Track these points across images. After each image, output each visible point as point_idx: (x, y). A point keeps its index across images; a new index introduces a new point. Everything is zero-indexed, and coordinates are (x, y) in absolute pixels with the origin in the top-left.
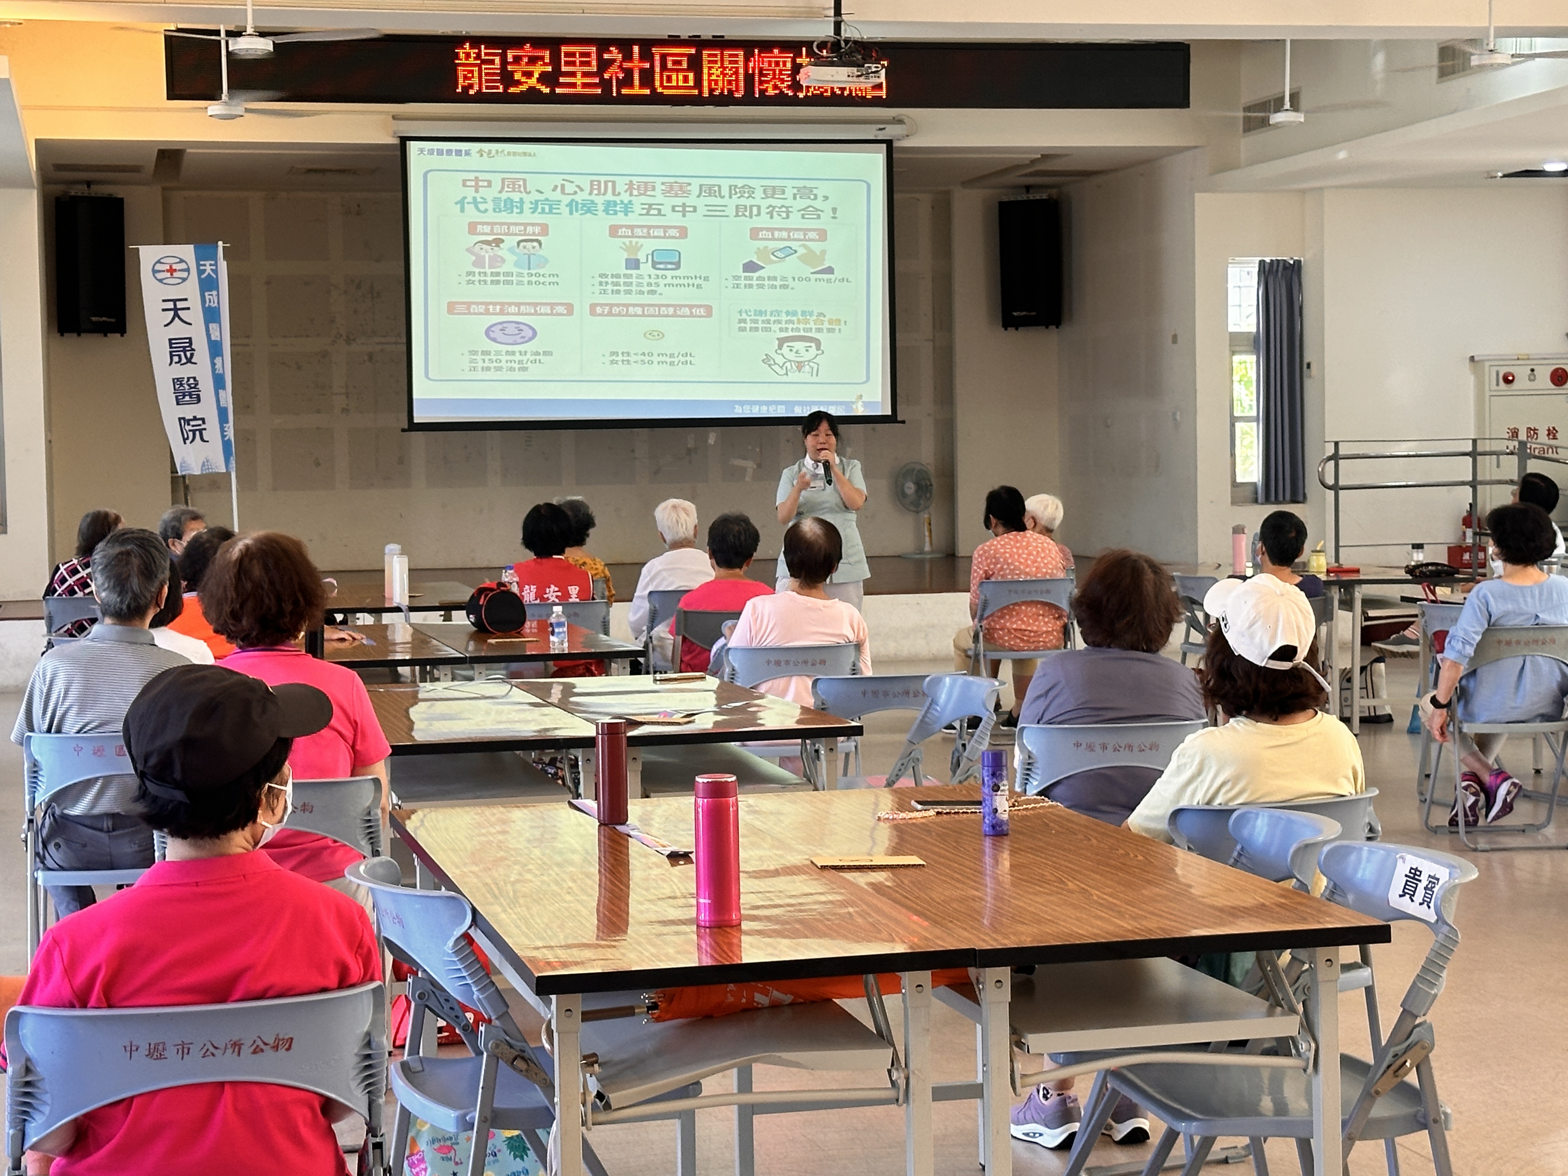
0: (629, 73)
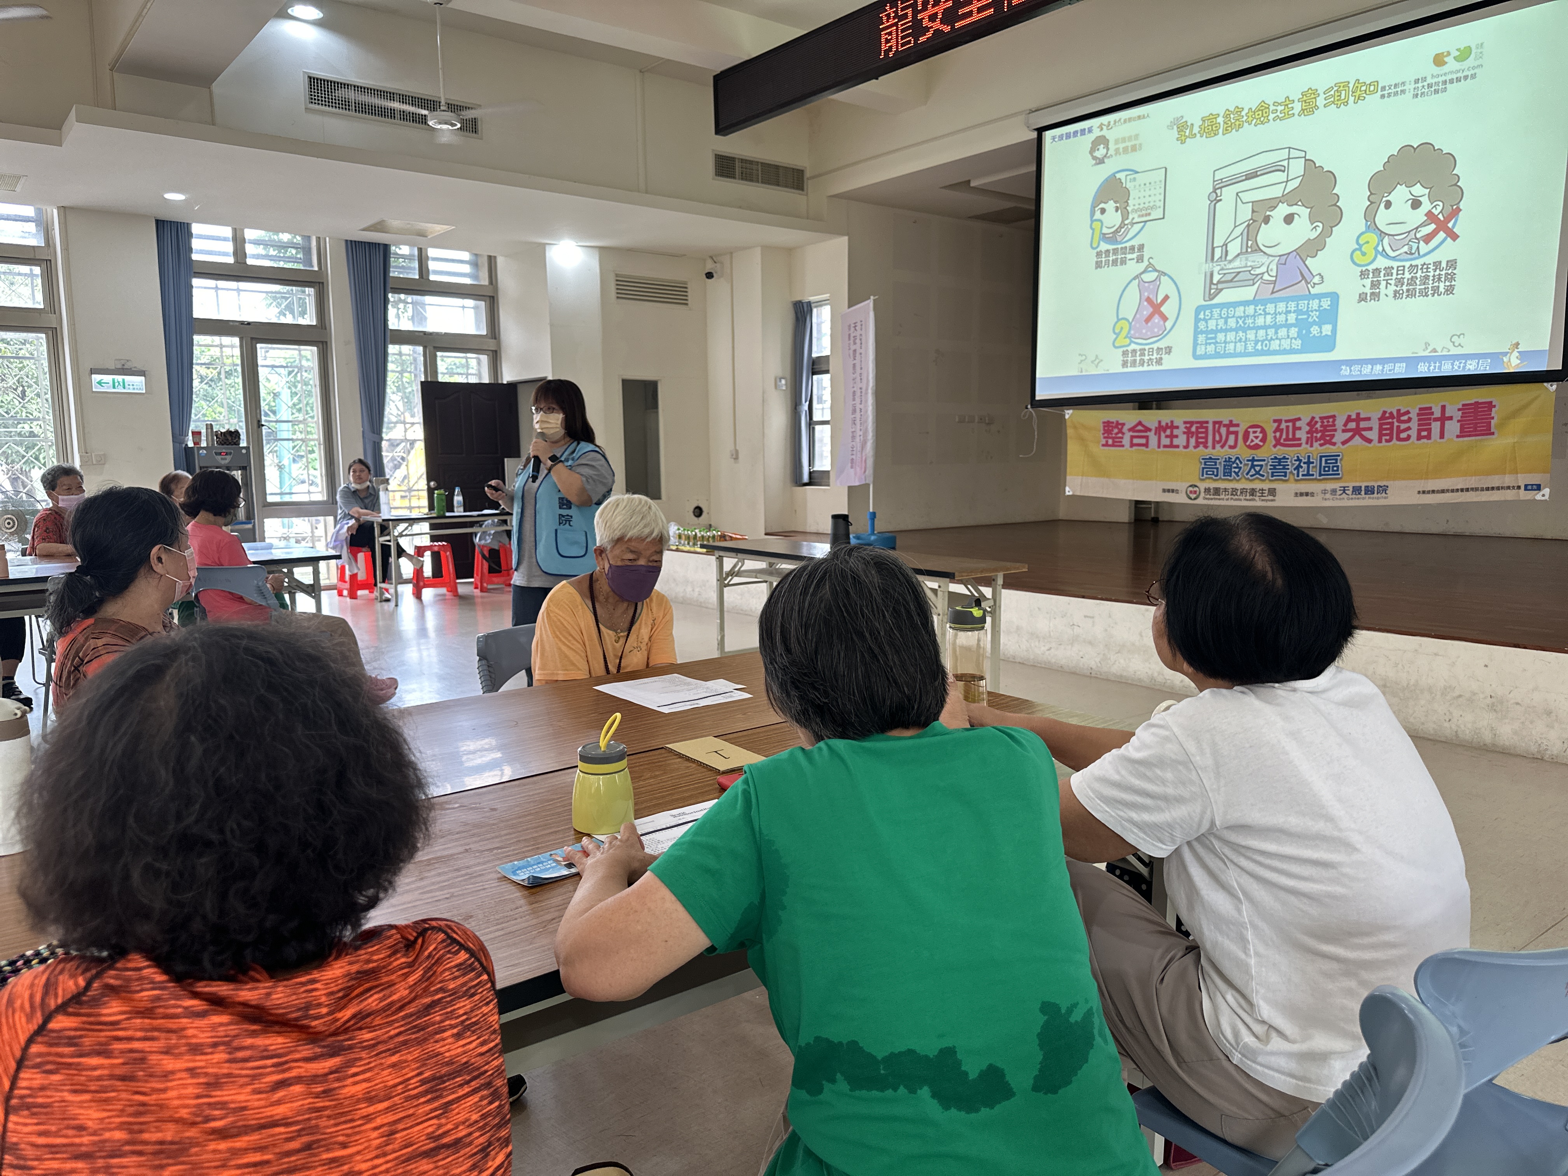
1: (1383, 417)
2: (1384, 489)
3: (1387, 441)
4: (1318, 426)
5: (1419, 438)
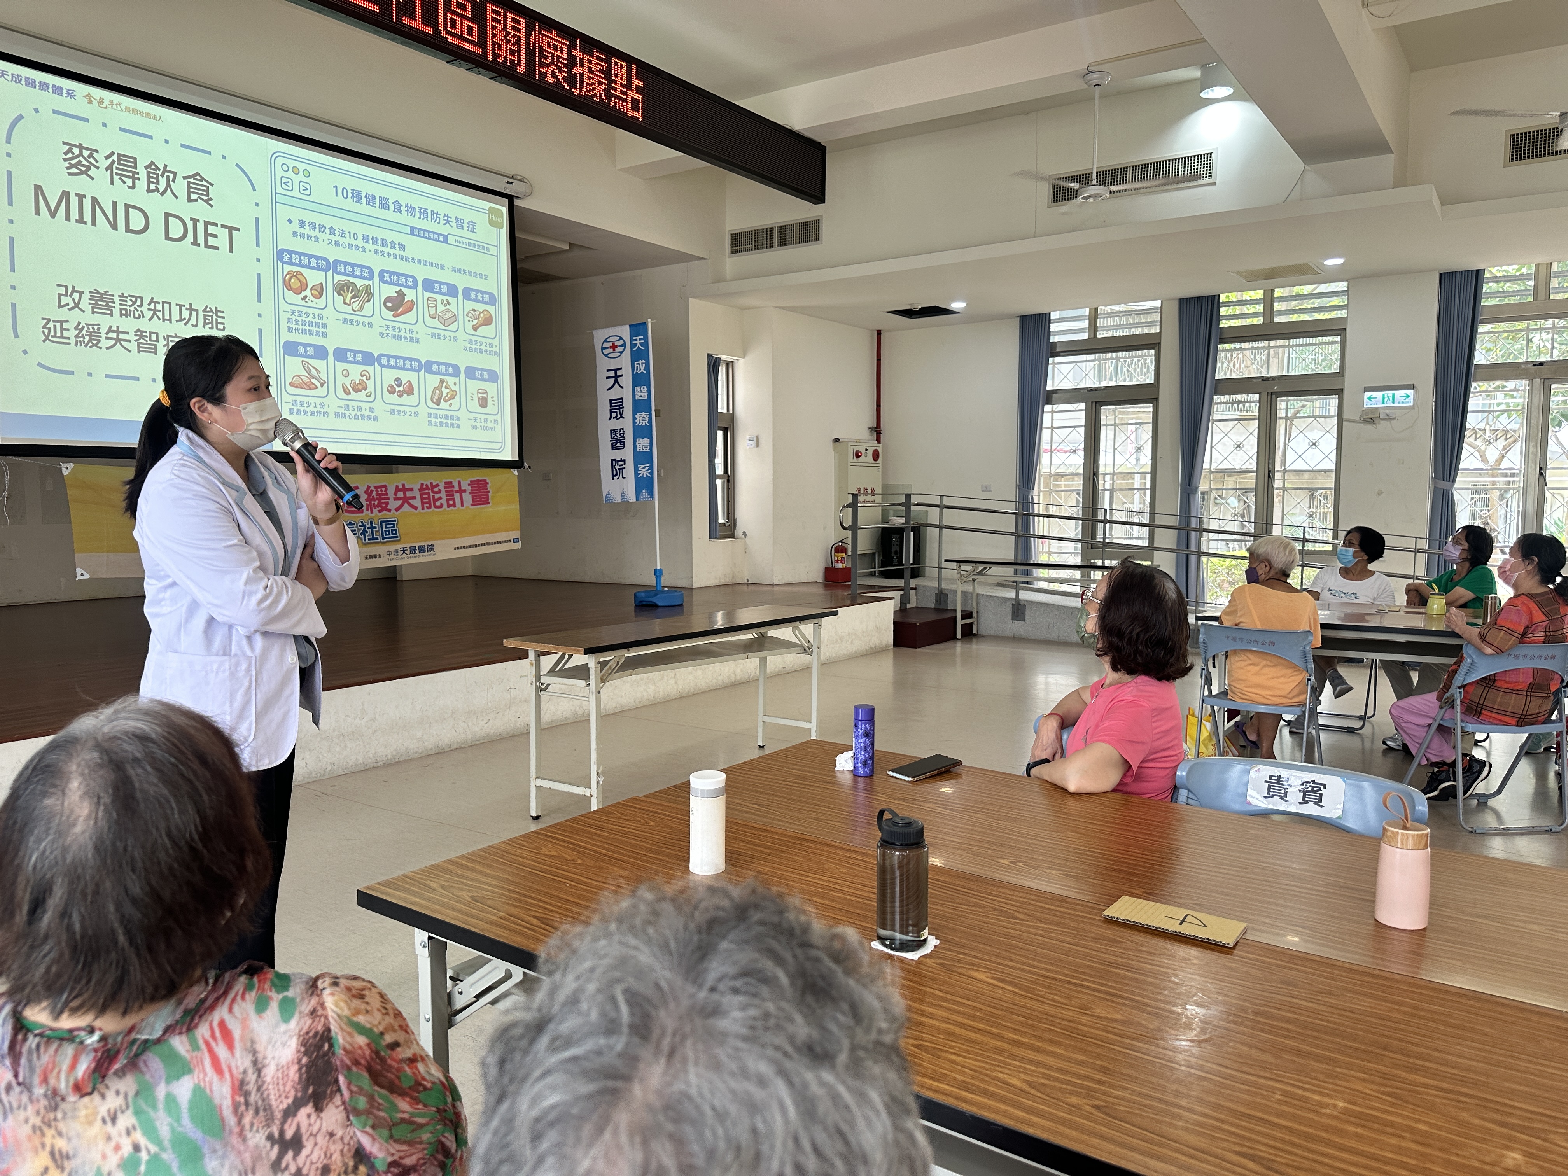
1: (421, 489)
2: (431, 548)
3: (429, 508)
4: (374, 494)
5: (449, 506)
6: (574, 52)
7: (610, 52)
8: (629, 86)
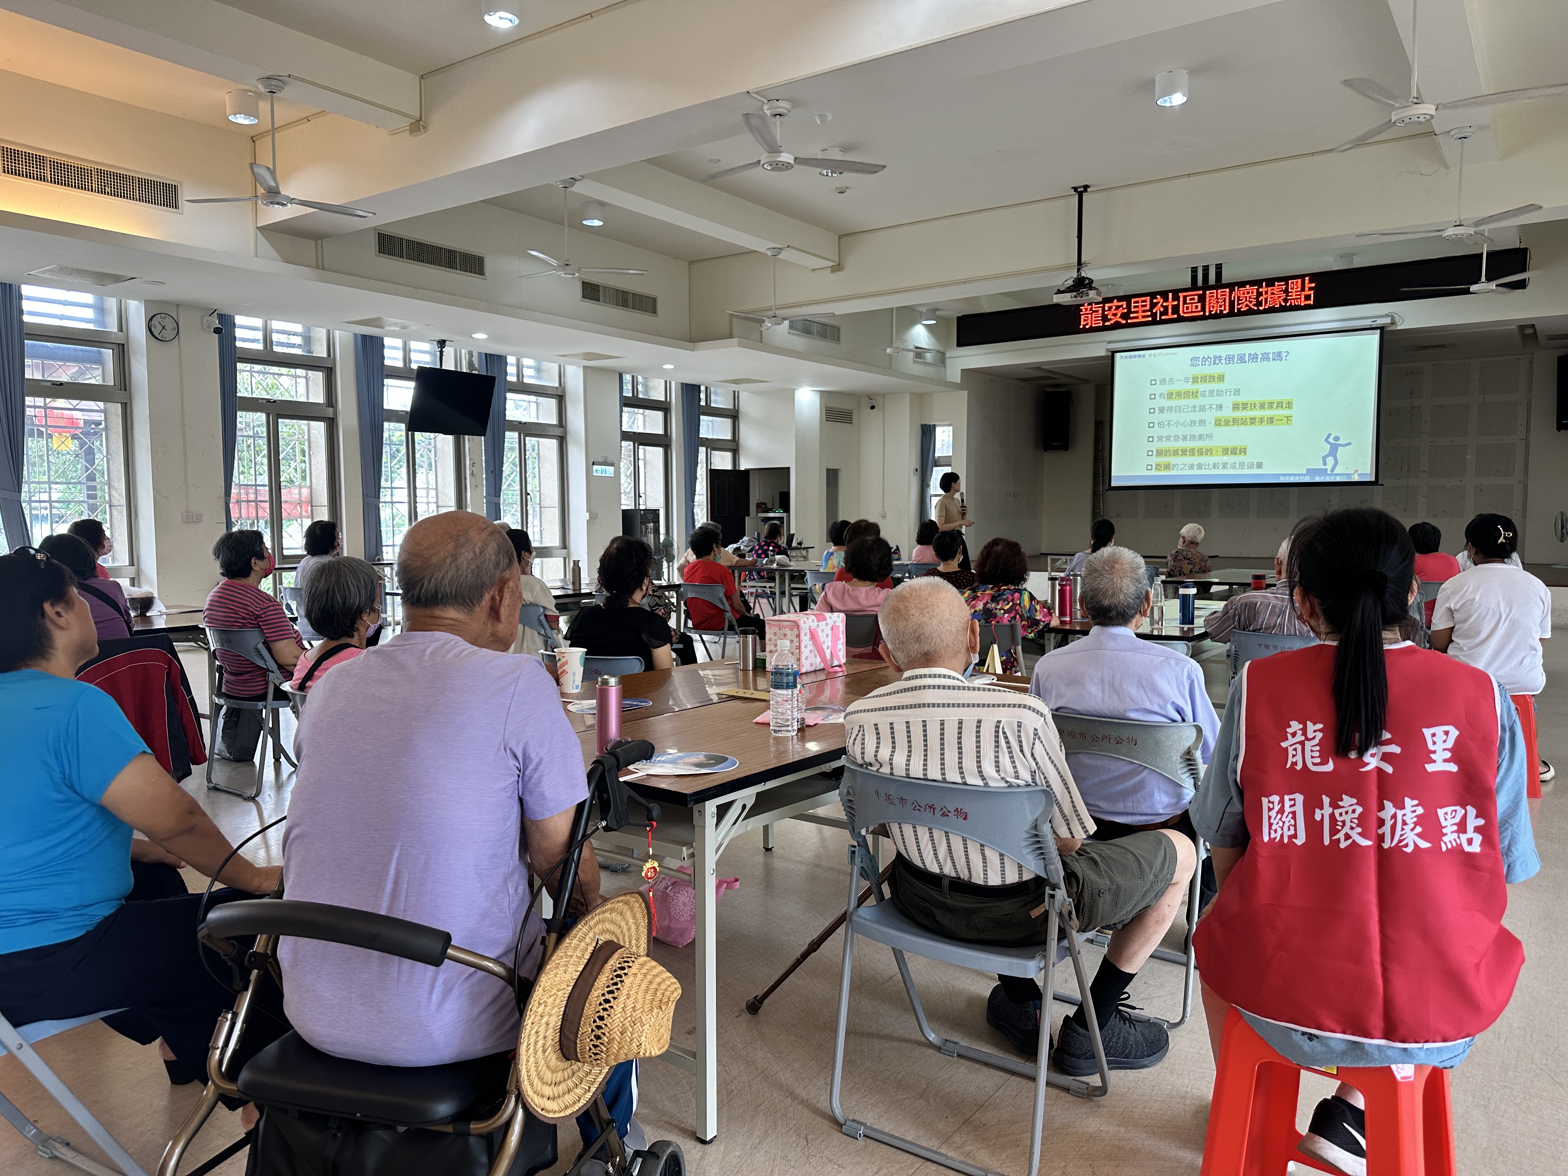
0: (1166, 308)
6: (1261, 290)
7: (1286, 279)
8: (1303, 289)
